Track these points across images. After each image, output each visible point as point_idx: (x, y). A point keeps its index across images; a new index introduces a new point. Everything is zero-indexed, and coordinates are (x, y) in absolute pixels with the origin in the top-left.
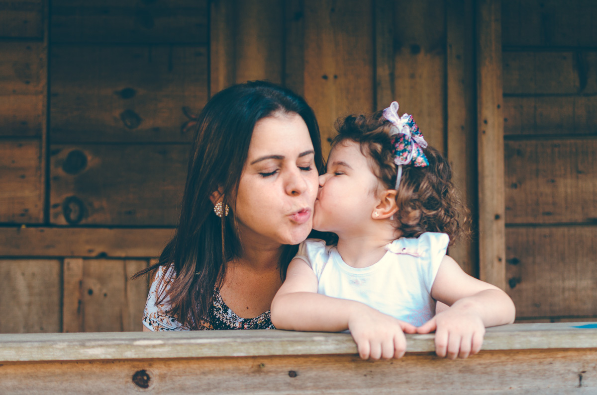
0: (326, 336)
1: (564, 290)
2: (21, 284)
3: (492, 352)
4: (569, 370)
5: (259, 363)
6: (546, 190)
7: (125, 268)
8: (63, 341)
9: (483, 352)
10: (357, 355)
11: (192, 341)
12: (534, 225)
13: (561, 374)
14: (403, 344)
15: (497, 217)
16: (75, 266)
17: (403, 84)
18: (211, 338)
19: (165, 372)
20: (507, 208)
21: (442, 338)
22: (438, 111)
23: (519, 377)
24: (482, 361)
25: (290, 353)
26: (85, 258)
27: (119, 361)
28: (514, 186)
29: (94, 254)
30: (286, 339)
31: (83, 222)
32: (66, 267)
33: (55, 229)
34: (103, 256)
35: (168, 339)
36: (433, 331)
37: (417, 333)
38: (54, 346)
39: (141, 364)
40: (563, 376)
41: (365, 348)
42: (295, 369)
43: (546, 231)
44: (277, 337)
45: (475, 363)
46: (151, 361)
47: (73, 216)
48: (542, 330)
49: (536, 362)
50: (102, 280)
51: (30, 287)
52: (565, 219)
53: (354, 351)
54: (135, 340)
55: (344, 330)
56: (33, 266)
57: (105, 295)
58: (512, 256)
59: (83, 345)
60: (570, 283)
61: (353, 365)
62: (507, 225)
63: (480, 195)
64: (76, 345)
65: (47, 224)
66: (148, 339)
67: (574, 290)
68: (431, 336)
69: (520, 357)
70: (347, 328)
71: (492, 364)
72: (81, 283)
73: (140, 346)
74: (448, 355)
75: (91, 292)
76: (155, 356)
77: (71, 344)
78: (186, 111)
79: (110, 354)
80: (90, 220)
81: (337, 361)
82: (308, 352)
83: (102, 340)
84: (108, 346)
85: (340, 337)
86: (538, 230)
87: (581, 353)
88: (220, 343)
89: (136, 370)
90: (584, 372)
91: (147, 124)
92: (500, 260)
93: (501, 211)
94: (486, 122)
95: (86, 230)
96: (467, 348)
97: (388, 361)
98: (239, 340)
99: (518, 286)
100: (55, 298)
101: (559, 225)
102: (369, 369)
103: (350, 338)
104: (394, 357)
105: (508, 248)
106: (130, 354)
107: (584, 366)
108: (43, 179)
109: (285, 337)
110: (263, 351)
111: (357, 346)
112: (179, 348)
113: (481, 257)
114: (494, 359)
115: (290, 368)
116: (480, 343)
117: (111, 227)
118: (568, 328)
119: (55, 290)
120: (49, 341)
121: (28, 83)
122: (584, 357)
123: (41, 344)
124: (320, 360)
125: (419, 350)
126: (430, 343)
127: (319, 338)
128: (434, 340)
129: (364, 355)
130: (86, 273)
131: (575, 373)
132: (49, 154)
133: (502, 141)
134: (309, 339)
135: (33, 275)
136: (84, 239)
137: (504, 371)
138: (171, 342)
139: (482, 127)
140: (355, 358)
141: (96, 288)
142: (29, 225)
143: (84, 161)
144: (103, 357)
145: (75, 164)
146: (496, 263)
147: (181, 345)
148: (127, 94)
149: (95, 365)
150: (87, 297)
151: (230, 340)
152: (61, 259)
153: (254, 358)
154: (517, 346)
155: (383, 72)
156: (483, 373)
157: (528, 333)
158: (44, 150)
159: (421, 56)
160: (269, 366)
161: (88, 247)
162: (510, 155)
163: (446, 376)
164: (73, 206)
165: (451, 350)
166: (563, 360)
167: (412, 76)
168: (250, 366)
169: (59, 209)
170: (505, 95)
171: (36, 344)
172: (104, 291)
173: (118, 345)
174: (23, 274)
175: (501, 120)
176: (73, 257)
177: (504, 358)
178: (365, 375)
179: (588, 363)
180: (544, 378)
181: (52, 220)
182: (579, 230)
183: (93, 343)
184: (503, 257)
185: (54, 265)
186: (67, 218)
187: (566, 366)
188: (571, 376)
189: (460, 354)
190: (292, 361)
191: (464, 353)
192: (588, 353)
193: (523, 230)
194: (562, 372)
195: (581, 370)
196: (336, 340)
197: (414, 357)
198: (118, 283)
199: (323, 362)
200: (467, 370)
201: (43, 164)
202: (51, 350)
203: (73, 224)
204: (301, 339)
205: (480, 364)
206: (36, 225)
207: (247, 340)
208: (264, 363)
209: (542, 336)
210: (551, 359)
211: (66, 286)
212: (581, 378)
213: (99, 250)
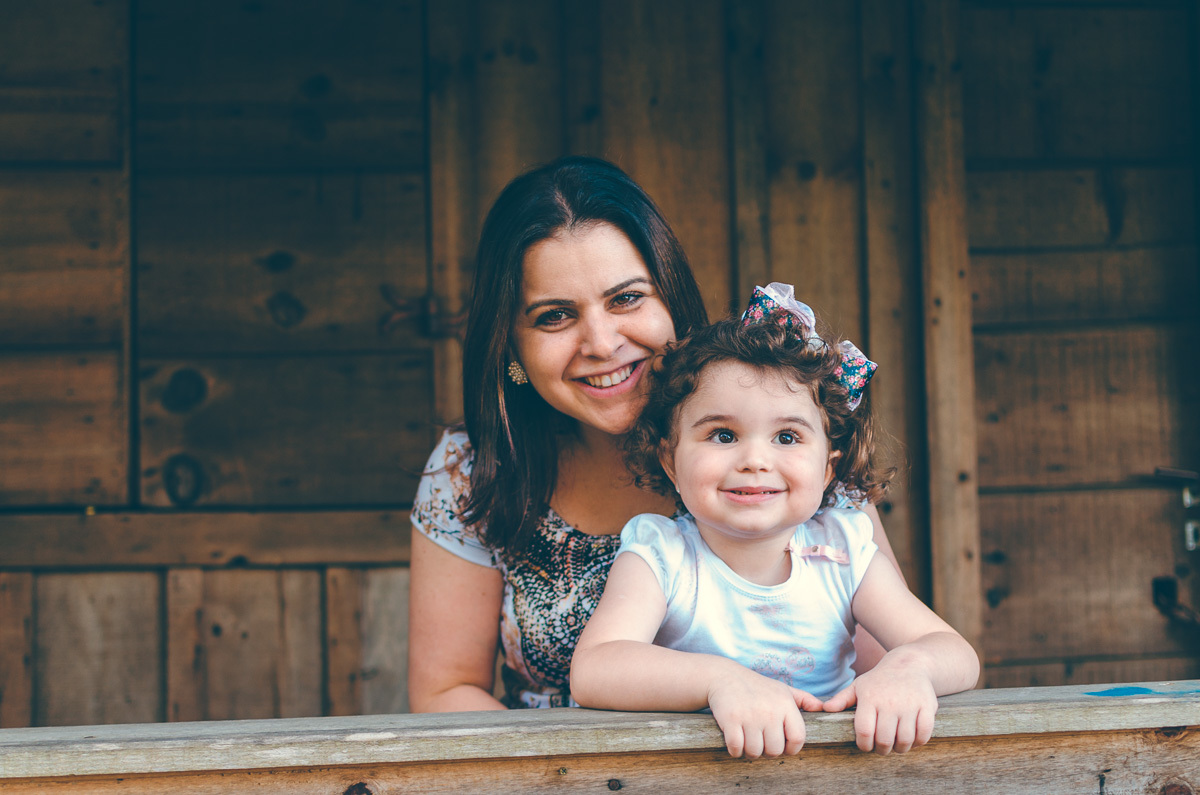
0: (671, 720)
1: (1088, 608)
2: (88, 617)
3: (951, 741)
4: (1083, 768)
5: (558, 768)
6: (1052, 423)
7: (280, 585)
8: (227, 737)
9: (935, 741)
10: (724, 749)
11: (445, 732)
12: (1031, 490)
13: (1069, 776)
14: (800, 731)
15: (963, 477)
16: (188, 582)
17: (786, 236)
18: (476, 727)
19: (398, 785)
20: (982, 460)
21: (865, 721)
22: (850, 284)
23: (997, 782)
24: (935, 757)
25: (611, 749)
26: (207, 568)
27: (320, 768)
28: (993, 418)
29: (223, 560)
30: (603, 725)
31: (202, 500)
32: (170, 585)
33: (149, 517)
34: (239, 563)
35: (403, 730)
36: (851, 707)
37: (823, 711)
38: (211, 746)
39: (357, 773)
40: (1071, 777)
41: (735, 738)
42: (619, 776)
43: (1054, 500)
44: (587, 723)
45: (922, 759)
46: (375, 768)
47: (183, 491)
48: (1035, 702)
49: (1026, 755)
50: (238, 607)
51: (104, 623)
52: (1089, 475)
53: (719, 744)
54: (346, 732)
55: (702, 709)
56: (110, 585)
57: (245, 636)
58: (992, 548)
59: (260, 742)
60: (1098, 596)
61: (716, 768)
62: (982, 491)
63: (931, 437)
64: (249, 744)
65: (135, 506)
66: (369, 731)
67: (1107, 607)
68: (847, 716)
69: (998, 747)
70: (707, 706)
71: (952, 760)
72: (199, 614)
73: (357, 742)
74: (877, 748)
75: (217, 630)
76: (383, 759)
77: (240, 742)
78: (387, 292)
79: (305, 758)
80: (214, 497)
81: (689, 761)
82: (642, 748)
83: (291, 733)
84: (302, 743)
85: (695, 721)
86: (1039, 501)
87: (1103, 738)
88: (491, 734)
89: (349, 783)
90: (1107, 771)
91: (317, 318)
92: (969, 556)
93: (969, 464)
94: (938, 302)
95: (208, 517)
96: (908, 736)
97: (777, 760)
98: (523, 729)
99: (1004, 604)
100: (152, 643)
101: (1077, 488)
102: (744, 773)
103: (712, 721)
104: (786, 753)
105: (985, 534)
106: (340, 757)
107: (1107, 761)
108: (126, 423)
109: (601, 722)
110: (565, 748)
111: (723, 736)
112: (422, 745)
113: (935, 551)
114: (956, 753)
115: (609, 775)
116: (929, 726)
117: (252, 509)
118: (1079, 696)
119: (151, 627)
120: (200, 737)
121: (94, 246)
122: (1107, 746)
123: (189, 743)
124: (662, 759)
125: (829, 740)
126: (846, 728)
127: (659, 723)
128: (853, 721)
129: (735, 750)
130: (208, 595)
131: (1093, 773)
132: (137, 376)
133: (968, 337)
134: (641, 725)
135: (111, 601)
136: (203, 532)
137: (972, 772)
138: (409, 734)
139: (932, 312)
140: (720, 754)
141: (227, 622)
142: (101, 509)
143: (200, 388)
144: (294, 763)
145: (184, 393)
146: (962, 562)
147: (426, 739)
148: (278, 263)
149: (279, 777)
150: (211, 640)
151: (509, 729)
152: (161, 571)
153: (549, 758)
154: (994, 730)
155: (748, 214)
156: (938, 776)
157: (1011, 707)
158: (127, 370)
159: (818, 184)
160: (575, 773)
161: (211, 547)
162: (986, 362)
163: (875, 782)
164: (182, 473)
165: (881, 740)
166: (1072, 751)
167: (802, 220)
168: (542, 773)
169: (157, 478)
170: (974, 251)
171: (181, 743)
172: (243, 627)
173: (320, 741)
174: (92, 600)
175: (967, 298)
176: (184, 565)
177: (971, 750)
178: (738, 784)
179: (1113, 755)
180: (1039, 782)
181: (144, 499)
182: (1113, 498)
183: (277, 740)
184: (976, 550)
185: (147, 583)
186: (172, 494)
187: (1077, 762)
188: (1086, 777)
189: (897, 746)
190: (614, 762)
191: (904, 745)
192: (1114, 738)
193: (1011, 500)
194: (1070, 771)
195: (1102, 768)
196: (688, 726)
197: (820, 752)
198: (267, 612)
199: (666, 763)
200: (910, 772)
201: (126, 397)
202: (206, 753)
203: (182, 505)
204: (627, 725)
205: (932, 761)
206: (116, 509)
207: (538, 729)
208: (566, 767)
209: (1035, 711)
210: (1052, 750)
211: (172, 619)
212: (1102, 782)
213: (231, 551)
